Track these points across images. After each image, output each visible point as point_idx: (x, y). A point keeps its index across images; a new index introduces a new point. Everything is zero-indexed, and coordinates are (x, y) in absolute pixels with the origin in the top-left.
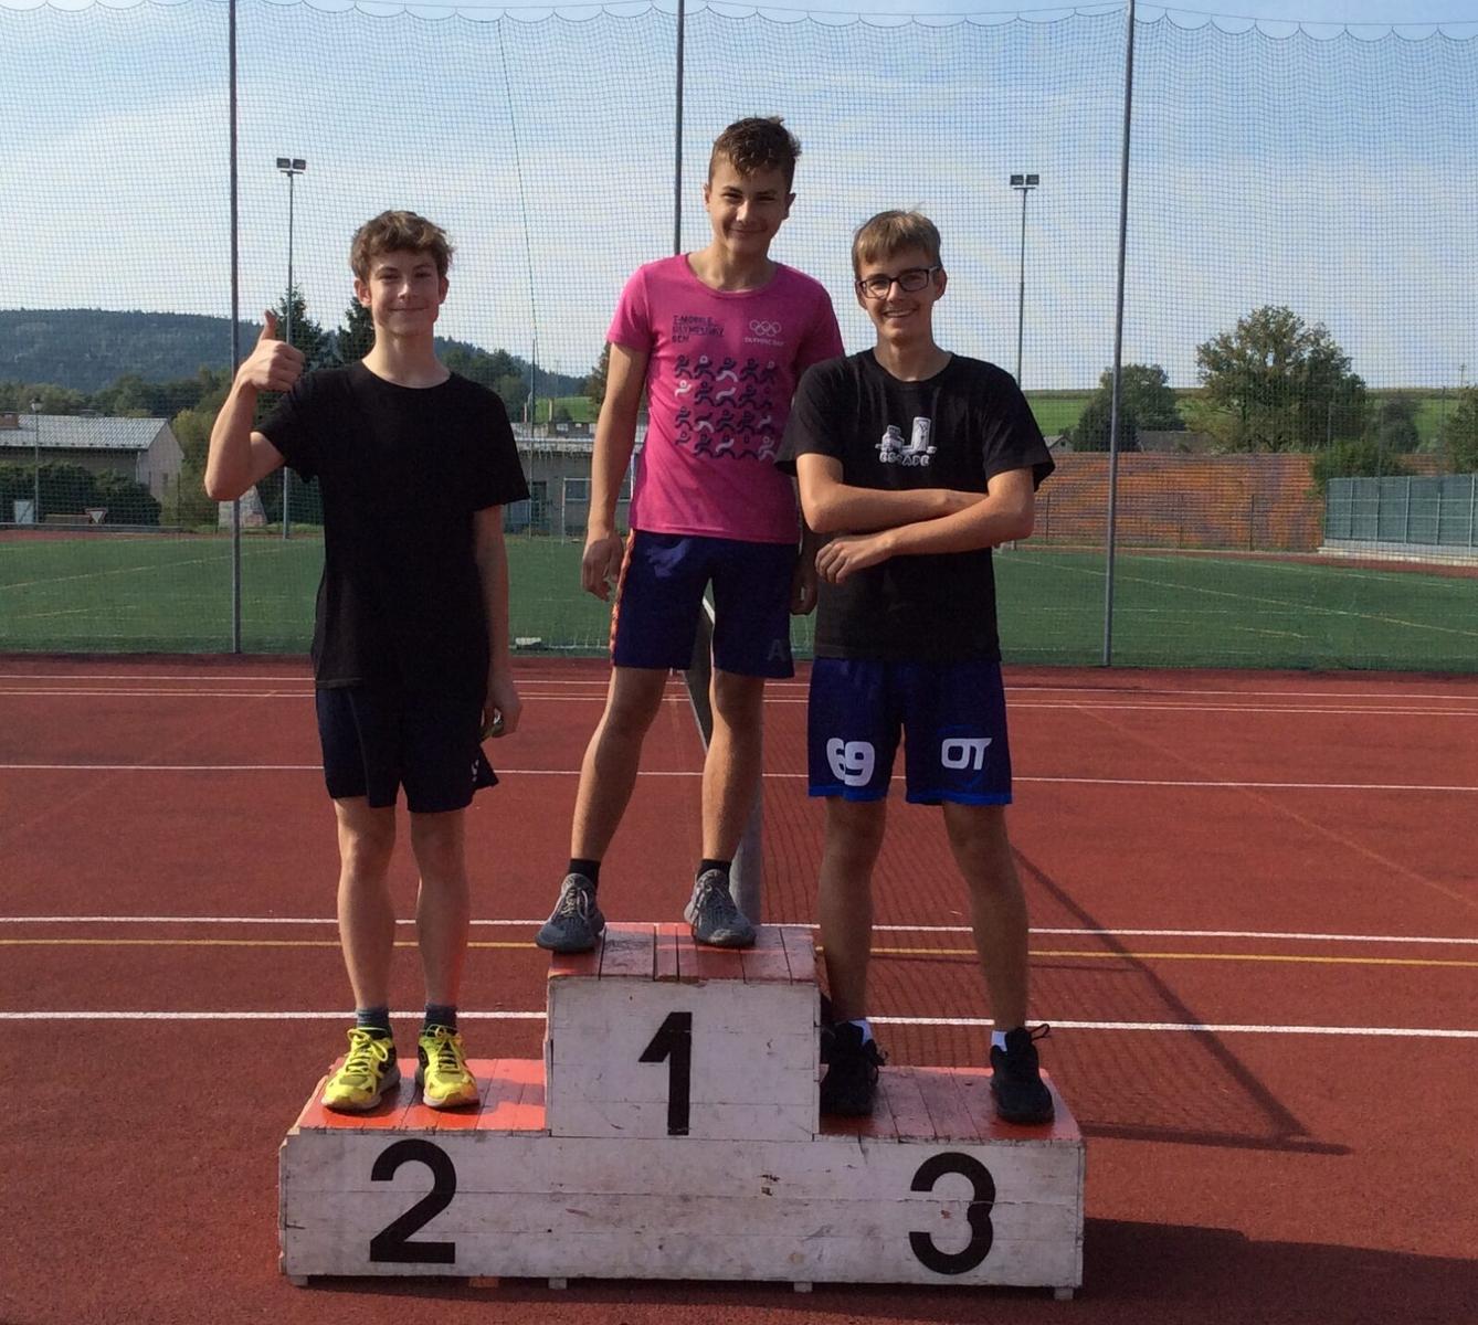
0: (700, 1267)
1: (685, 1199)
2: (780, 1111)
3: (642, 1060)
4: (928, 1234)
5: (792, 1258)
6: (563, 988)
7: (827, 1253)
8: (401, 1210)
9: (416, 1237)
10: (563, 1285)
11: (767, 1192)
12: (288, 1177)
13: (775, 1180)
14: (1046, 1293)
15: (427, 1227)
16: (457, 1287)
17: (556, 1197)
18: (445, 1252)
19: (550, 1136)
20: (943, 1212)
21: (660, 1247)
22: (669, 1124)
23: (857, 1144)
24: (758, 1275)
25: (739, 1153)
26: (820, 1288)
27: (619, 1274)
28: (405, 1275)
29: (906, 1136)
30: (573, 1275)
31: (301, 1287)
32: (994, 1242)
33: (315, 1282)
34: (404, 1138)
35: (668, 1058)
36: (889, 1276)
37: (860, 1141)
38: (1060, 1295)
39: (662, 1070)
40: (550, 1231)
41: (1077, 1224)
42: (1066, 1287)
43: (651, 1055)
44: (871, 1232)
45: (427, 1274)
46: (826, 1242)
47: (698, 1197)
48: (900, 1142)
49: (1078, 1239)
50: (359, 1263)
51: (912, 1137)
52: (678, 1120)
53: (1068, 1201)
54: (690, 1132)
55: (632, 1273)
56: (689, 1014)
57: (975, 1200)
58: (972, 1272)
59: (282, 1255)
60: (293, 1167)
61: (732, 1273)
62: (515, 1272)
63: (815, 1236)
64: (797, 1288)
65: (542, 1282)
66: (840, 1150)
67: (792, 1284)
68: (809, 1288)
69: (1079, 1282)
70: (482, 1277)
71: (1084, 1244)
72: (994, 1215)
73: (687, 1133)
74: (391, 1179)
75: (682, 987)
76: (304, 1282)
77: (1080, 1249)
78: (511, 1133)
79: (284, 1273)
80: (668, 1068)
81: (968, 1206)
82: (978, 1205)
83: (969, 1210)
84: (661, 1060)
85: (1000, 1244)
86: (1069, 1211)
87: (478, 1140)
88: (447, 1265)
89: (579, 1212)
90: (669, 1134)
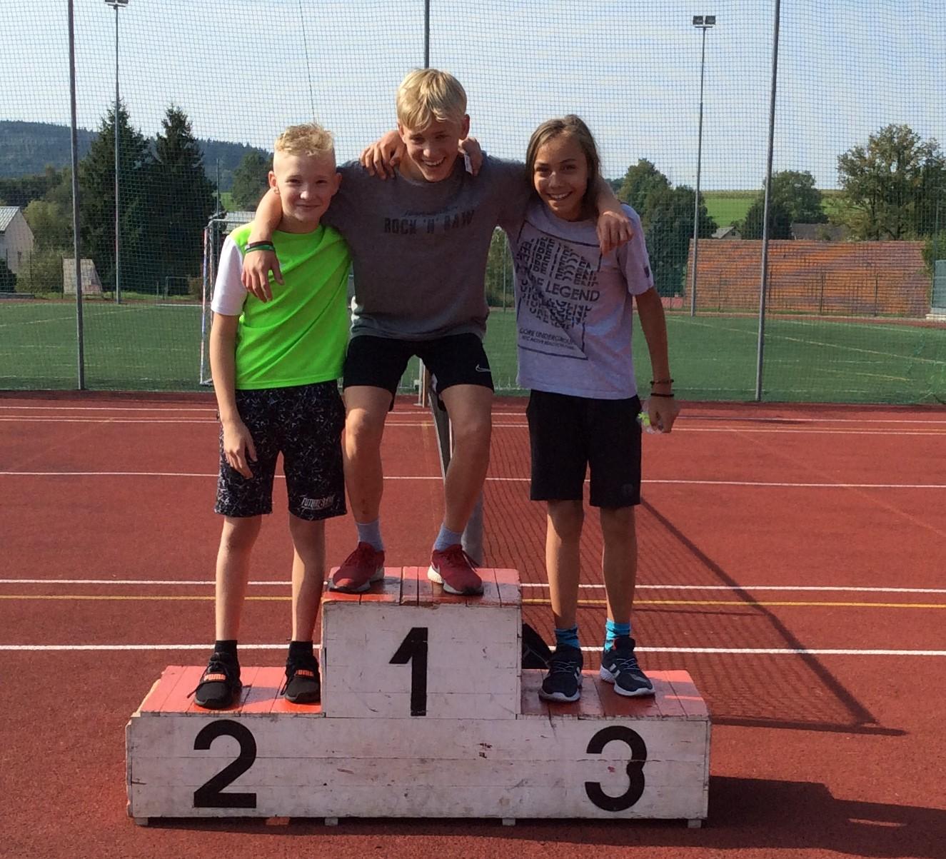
0: (434, 808)
1: (423, 761)
2: (491, 699)
3: (393, 661)
4: (598, 785)
5: (501, 801)
6: (334, 610)
7: (526, 798)
8: (218, 770)
9: (226, 790)
10: (335, 822)
11: (483, 755)
12: (133, 748)
13: (489, 747)
14: (682, 823)
15: (236, 782)
16: (259, 825)
17: (330, 760)
18: (248, 800)
19: (325, 717)
20: (609, 768)
21: (406, 795)
22: (412, 708)
23: (548, 721)
24: (475, 814)
25: (463, 728)
26: (521, 822)
27: (376, 814)
28: (220, 816)
29: (584, 715)
30: (342, 815)
31: (143, 826)
32: (646, 788)
33: (154, 822)
34: (217, 719)
35: (410, 661)
36: (570, 813)
37: (550, 719)
38: (691, 824)
39: (406, 670)
40: (325, 784)
41: (704, 776)
42: (697, 819)
43: (398, 658)
44: (558, 783)
45: (236, 815)
46: (526, 792)
47: (433, 760)
48: (579, 719)
50: (186, 808)
51: (588, 716)
52: (419, 705)
53: (698, 758)
54: (427, 714)
55: (385, 813)
56: (426, 630)
57: (633, 758)
58: (629, 810)
59: (129, 803)
60: (136, 741)
61: (458, 813)
62: (300, 813)
63: (518, 786)
64: (504, 823)
65: (320, 821)
66: (537, 726)
67: (500, 820)
68: (513, 823)
69: (705, 815)
70: (277, 818)
71: (710, 788)
72: (646, 770)
73: (424, 714)
74: (208, 748)
75: (421, 609)
76: (146, 822)
77: (706, 793)
78: (297, 715)
79: (131, 816)
80: (411, 668)
81: (627, 763)
82: (634, 763)
83: (628, 766)
84: (405, 662)
85: (649, 790)
86: (699, 765)
87: (272, 721)
88: (251, 809)
89: (347, 771)
90: (412, 715)
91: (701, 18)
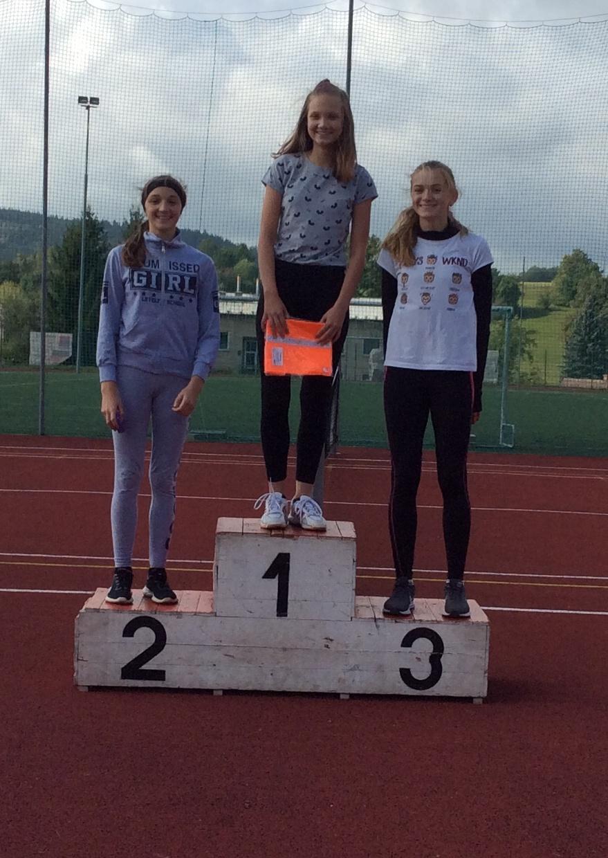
0: (292, 685)
1: (285, 649)
2: (335, 605)
3: (263, 577)
4: (408, 670)
5: (339, 681)
6: (224, 539)
7: (357, 679)
8: (138, 652)
9: (144, 667)
10: (221, 693)
11: (327, 646)
12: (79, 634)
14: (469, 700)
15: (151, 661)
17: (218, 647)
18: (160, 675)
20: (417, 658)
21: (272, 674)
22: (278, 610)
23: (374, 623)
24: (321, 689)
25: (314, 627)
26: (353, 696)
27: (250, 688)
28: (140, 686)
30: (226, 687)
31: (85, 692)
32: (443, 673)
33: (92, 689)
34: (138, 615)
35: (277, 577)
36: (388, 689)
38: (476, 701)
39: (274, 583)
40: (214, 665)
42: (479, 697)
43: (268, 575)
44: (380, 668)
45: (150, 686)
46: (357, 676)
47: (292, 649)
48: (396, 622)
49: (485, 673)
50: (115, 679)
52: (282, 609)
53: (481, 653)
54: (288, 615)
55: (256, 687)
56: (289, 554)
57: (434, 651)
58: (430, 689)
59: (75, 675)
60: (82, 629)
61: (308, 688)
62: (196, 686)
63: (351, 670)
64: (342, 697)
65: (210, 692)
66: (366, 626)
67: (339, 694)
68: (348, 696)
69: (485, 694)
70: (179, 688)
71: (488, 675)
72: (442, 660)
73: (286, 616)
74: (133, 636)
75: (285, 540)
76: (87, 689)
77: (486, 678)
78: (195, 614)
79: (76, 685)
80: (277, 582)
81: (430, 655)
82: (435, 655)
83: (430, 657)
84: (274, 578)
85: (446, 676)
86: (481, 658)
87: (177, 618)
88: (161, 682)
89: (230, 656)
90: (278, 616)
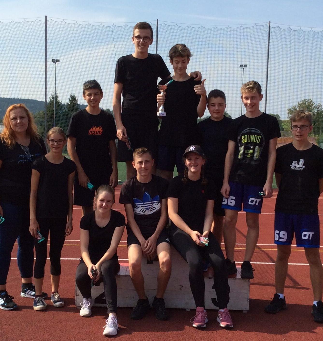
4: (215, 299)
91: (242, 65)
